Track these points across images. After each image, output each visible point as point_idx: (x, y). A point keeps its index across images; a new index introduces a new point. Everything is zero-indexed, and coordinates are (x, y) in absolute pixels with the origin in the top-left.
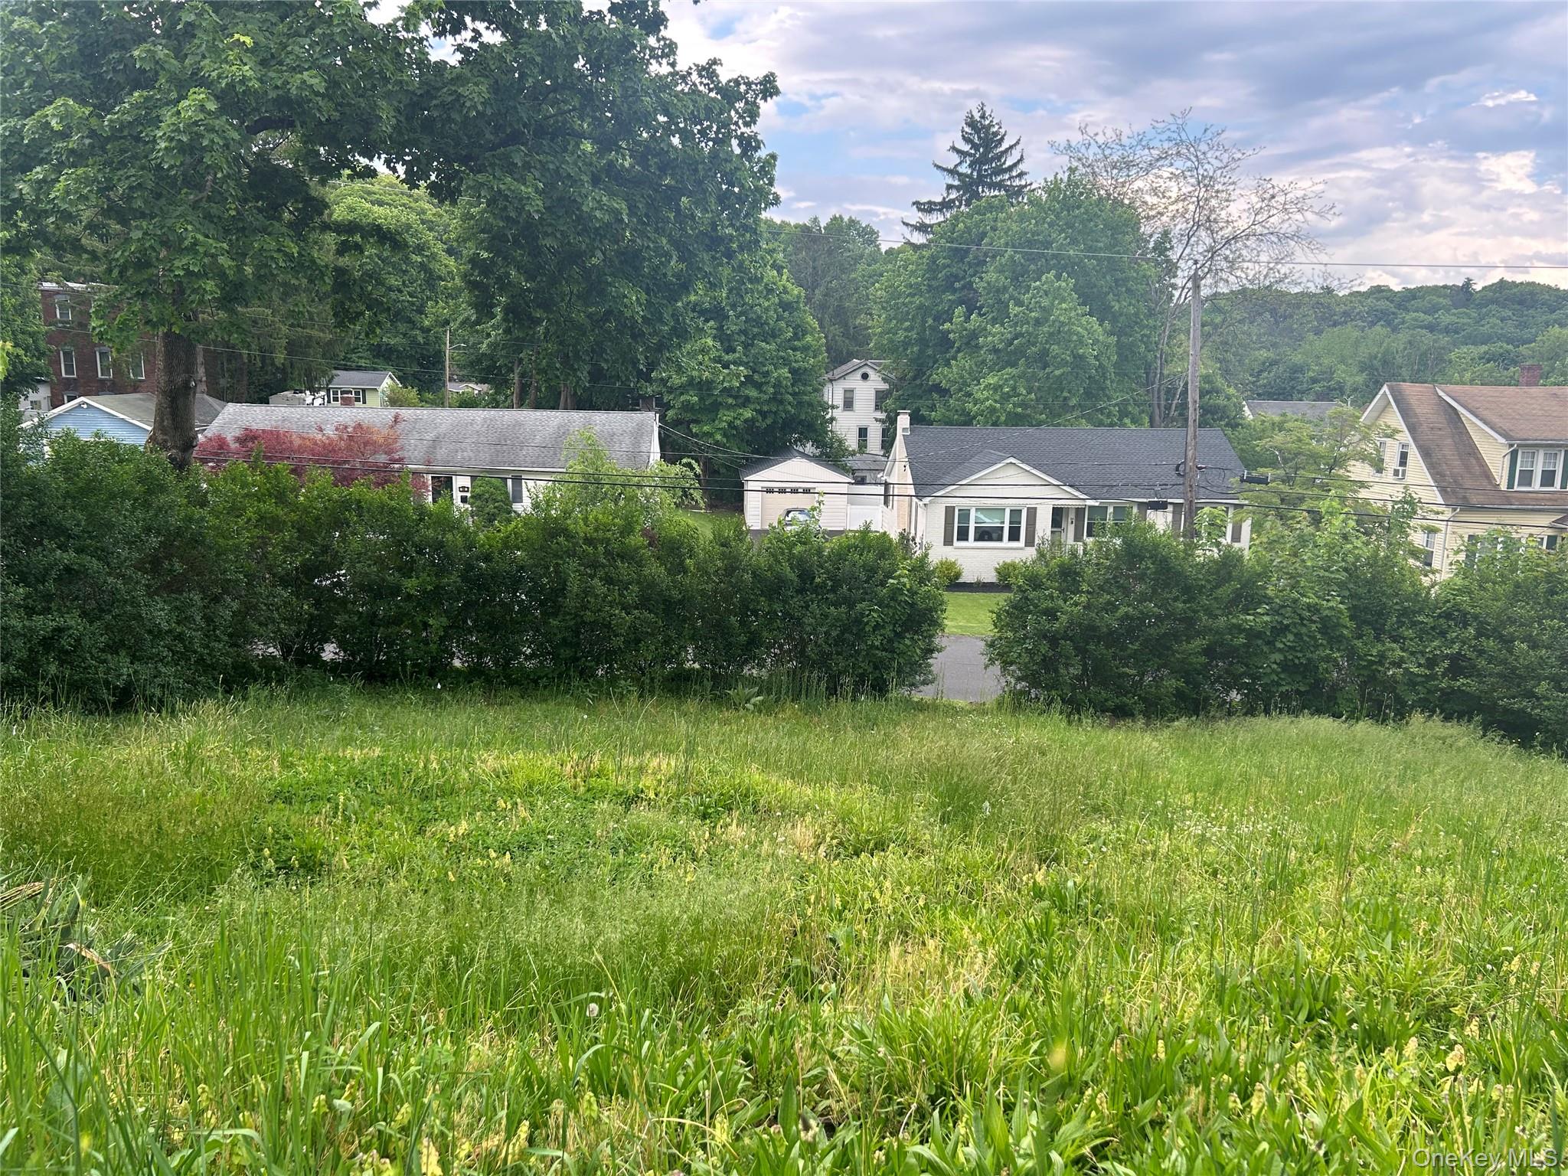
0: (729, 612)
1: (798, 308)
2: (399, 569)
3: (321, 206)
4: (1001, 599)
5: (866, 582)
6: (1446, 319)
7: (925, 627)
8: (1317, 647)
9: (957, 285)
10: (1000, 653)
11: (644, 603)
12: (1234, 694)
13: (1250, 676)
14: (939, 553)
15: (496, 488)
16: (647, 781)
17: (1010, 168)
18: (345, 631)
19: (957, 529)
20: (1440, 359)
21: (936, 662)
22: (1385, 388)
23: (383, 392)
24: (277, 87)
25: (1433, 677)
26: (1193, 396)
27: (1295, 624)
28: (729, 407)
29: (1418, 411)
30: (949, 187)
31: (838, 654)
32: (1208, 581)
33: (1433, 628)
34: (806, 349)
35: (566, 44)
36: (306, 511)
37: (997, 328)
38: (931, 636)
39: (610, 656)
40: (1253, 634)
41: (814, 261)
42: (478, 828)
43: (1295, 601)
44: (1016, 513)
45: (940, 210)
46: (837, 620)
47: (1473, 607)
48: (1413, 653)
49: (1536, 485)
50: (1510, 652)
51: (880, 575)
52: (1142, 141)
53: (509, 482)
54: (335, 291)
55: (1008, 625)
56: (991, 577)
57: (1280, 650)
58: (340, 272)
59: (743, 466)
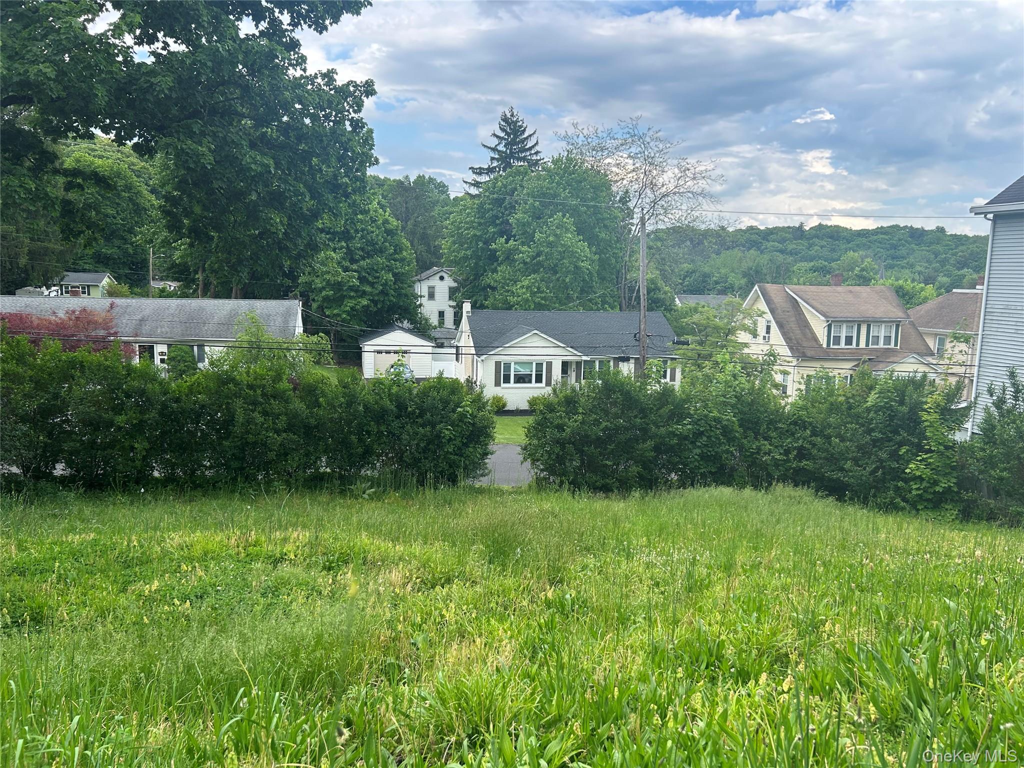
0: (351, 433)
1: (397, 234)
2: (113, 409)
3: (54, 157)
4: (531, 420)
5: (443, 410)
6: (791, 247)
7: (482, 439)
8: (720, 444)
9: (498, 222)
10: (530, 453)
11: (290, 428)
12: (673, 475)
13: (682, 464)
14: (490, 391)
15: (186, 353)
16: (289, 547)
17: (530, 149)
18: (71, 454)
19: (503, 376)
20: (787, 270)
21: (490, 461)
22: (756, 287)
23: (103, 287)
24: (20, 74)
25: (788, 461)
26: (643, 291)
27: (707, 430)
28: (351, 298)
29: (775, 300)
30: (492, 159)
31: (426, 458)
32: (655, 405)
33: (787, 431)
34: (402, 260)
35: (230, 54)
36: (41, 369)
37: (525, 248)
38: (487, 444)
39: (266, 466)
40: (683, 438)
41: (406, 203)
42: (167, 585)
43: (706, 416)
44: (539, 365)
45: (487, 173)
46: (424, 436)
47: (809, 418)
48: (776, 447)
49: (843, 345)
50: (830, 444)
51: (452, 405)
52: (611, 135)
53: (195, 348)
54: (63, 216)
55: (534, 436)
56: (525, 406)
57: (699, 447)
58: (66, 203)
59: (361, 336)
